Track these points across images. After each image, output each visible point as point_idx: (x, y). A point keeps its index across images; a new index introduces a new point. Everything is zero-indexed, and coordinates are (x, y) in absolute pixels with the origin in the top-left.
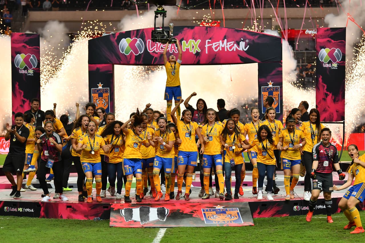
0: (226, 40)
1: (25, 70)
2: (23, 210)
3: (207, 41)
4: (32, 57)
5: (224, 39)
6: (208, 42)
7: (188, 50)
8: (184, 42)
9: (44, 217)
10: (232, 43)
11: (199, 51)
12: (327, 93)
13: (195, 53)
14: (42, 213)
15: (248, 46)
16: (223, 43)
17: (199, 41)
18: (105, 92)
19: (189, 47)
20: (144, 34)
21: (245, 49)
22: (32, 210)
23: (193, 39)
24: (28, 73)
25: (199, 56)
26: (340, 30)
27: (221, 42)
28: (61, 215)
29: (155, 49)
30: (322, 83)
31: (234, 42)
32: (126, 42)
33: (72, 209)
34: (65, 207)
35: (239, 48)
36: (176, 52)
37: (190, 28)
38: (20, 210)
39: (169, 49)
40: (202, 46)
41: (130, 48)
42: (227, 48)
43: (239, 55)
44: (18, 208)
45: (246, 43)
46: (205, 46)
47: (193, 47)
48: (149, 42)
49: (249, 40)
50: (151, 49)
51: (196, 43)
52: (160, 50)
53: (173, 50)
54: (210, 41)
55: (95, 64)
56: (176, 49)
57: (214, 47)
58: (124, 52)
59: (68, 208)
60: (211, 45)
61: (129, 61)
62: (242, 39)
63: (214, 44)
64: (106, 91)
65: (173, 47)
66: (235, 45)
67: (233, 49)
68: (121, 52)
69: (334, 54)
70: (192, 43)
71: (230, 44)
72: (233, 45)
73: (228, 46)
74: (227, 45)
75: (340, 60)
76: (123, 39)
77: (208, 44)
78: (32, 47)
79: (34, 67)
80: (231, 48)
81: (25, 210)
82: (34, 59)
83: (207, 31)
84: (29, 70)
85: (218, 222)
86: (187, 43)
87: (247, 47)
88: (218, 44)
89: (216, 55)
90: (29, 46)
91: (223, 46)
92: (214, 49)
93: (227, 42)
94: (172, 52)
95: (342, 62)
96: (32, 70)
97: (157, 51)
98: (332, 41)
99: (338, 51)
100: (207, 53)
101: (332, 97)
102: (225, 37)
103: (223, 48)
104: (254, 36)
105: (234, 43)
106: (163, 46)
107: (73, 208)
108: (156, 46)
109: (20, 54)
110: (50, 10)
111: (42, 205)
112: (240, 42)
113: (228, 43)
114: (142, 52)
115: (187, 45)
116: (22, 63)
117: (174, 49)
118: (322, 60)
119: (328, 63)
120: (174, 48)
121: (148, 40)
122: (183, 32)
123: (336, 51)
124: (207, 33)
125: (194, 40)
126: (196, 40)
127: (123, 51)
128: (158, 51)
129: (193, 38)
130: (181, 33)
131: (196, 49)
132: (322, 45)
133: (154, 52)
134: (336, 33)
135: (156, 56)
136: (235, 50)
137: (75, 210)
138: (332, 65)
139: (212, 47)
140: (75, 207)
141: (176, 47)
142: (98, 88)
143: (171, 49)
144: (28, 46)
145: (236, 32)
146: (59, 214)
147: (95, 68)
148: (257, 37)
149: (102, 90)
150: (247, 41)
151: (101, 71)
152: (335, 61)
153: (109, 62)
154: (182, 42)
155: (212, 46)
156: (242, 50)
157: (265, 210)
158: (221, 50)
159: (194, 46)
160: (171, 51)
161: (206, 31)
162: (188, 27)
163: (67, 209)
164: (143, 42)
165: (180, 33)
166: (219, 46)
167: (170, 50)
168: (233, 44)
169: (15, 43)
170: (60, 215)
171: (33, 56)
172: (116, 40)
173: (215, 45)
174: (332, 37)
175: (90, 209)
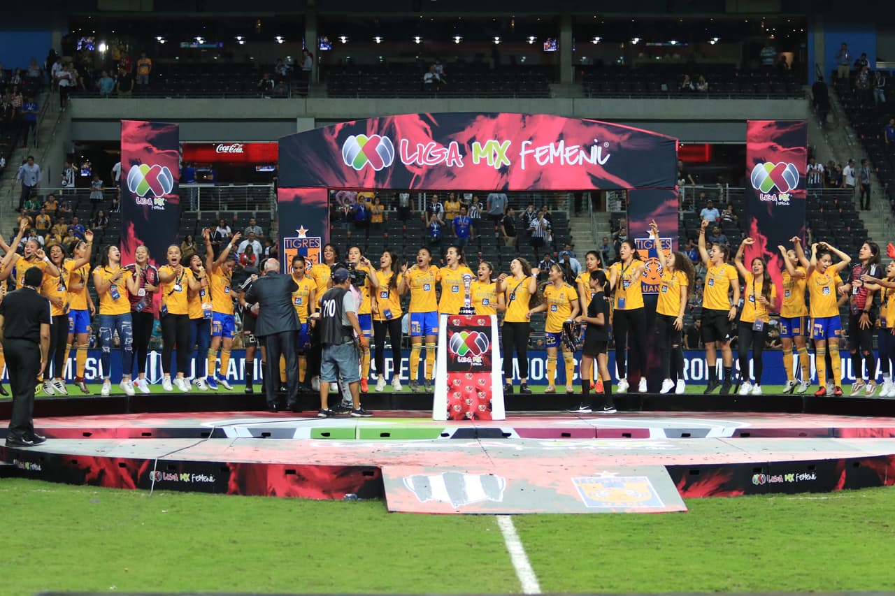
0: (562, 142)
1: (147, 199)
2: (190, 477)
3: (524, 143)
4: (162, 172)
5: (558, 141)
6: (527, 145)
7: (483, 161)
8: (476, 145)
9: (235, 493)
10: (575, 149)
11: (508, 163)
12: (768, 253)
13: (499, 168)
14: (232, 485)
15: (609, 156)
16: (556, 148)
17: (508, 143)
18: (312, 245)
19: (487, 155)
20: (395, 127)
21: (602, 160)
22: (211, 478)
23: (495, 139)
24: (154, 205)
25: (507, 174)
26: (795, 127)
27: (552, 145)
28: (274, 489)
29: (417, 158)
30: (758, 234)
31: (578, 146)
32: (357, 144)
33: (297, 477)
34: (283, 473)
35: (589, 158)
36: (460, 164)
37: (489, 115)
38: (185, 477)
39: (446, 158)
40: (513, 154)
41: (364, 156)
42: (565, 159)
43: (589, 174)
44: (181, 475)
45: (603, 148)
46: (521, 154)
47: (495, 155)
48: (404, 143)
49: (611, 142)
50: (408, 159)
51: (501, 148)
52: (428, 160)
53: (454, 162)
54: (530, 143)
55: (292, 187)
56: (460, 159)
57: (537, 156)
58: (352, 165)
59: (288, 475)
60: (532, 151)
61: (363, 183)
62: (596, 141)
63: (538, 149)
64: (315, 245)
65: (453, 155)
66: (582, 153)
67: (578, 162)
68: (346, 163)
69: (783, 175)
70: (494, 148)
71: (570, 151)
72: (578, 153)
73: (568, 155)
74: (565, 153)
75: (795, 187)
76: (351, 138)
77: (526, 150)
78: (163, 150)
79: (167, 191)
80: (572, 158)
81: (194, 479)
82: (166, 177)
83: (524, 122)
84: (155, 199)
85: (613, 504)
86: (483, 145)
87: (605, 156)
88: (547, 151)
89: (541, 173)
90: (158, 149)
91: (557, 155)
92: (538, 160)
93: (566, 146)
94: (452, 164)
95: (798, 191)
96: (162, 198)
97: (421, 162)
98: (780, 147)
99: (792, 168)
100: (523, 167)
101: (778, 262)
102: (561, 137)
103: (557, 159)
104: (620, 136)
105: (579, 149)
106: (433, 153)
107: (299, 475)
108: (418, 153)
109: (139, 165)
110: (114, 95)
111: (231, 468)
112: (592, 147)
113: (568, 149)
114: (390, 164)
115: (482, 151)
116: (141, 184)
117: (455, 160)
118: (757, 186)
119: (771, 193)
120: (457, 157)
121: (402, 140)
122: (475, 123)
123: (787, 169)
124: (525, 126)
125: (496, 141)
126: (501, 140)
127: (350, 163)
128: (423, 162)
129: (496, 136)
130: (471, 127)
131: (502, 160)
132: (758, 156)
133: (414, 164)
134: (787, 132)
135: (417, 172)
136: (581, 163)
137: (303, 479)
138: (777, 196)
139: (535, 156)
140: (302, 473)
141: (459, 155)
142: (297, 236)
143: (450, 158)
144: (154, 149)
145: (584, 127)
146: (269, 486)
147: (293, 196)
148: (626, 137)
149: (305, 242)
150: (606, 145)
151: (304, 202)
152: (784, 188)
153: (320, 183)
154: (473, 144)
155: (535, 153)
156: (596, 163)
157: (696, 483)
158: (552, 161)
159: (497, 153)
160: (450, 164)
161: (522, 124)
162: (486, 114)
163: (285, 476)
164: (392, 142)
165: (469, 127)
166: (548, 153)
167: (447, 161)
168: (577, 150)
169: (129, 142)
170: (271, 489)
171: (165, 170)
172: (335, 139)
173: (541, 151)
174: (779, 141)
175: (335, 476)
